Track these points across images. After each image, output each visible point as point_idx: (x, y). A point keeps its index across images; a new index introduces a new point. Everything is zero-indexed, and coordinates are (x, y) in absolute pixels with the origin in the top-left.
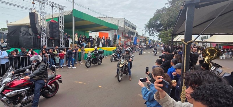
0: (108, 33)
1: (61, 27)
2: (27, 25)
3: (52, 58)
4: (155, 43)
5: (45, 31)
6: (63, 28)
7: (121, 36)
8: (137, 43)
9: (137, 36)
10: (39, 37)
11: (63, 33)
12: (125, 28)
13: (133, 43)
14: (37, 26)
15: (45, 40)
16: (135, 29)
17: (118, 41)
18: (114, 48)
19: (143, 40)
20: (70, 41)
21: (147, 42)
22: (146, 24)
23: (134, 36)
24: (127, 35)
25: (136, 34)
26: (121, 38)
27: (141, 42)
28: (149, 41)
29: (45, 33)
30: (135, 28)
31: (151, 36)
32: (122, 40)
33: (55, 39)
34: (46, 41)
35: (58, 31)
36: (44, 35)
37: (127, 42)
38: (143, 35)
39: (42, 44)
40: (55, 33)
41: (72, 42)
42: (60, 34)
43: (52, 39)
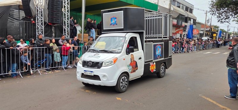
1: (65, 7)
2: (18, 4)
3: (49, 53)
4: (231, 38)
5: (42, 12)
6: (68, 8)
8: (194, 37)
9: (193, 23)
10: (34, 22)
11: (68, 16)
12: (172, 9)
13: (185, 36)
14: (31, 5)
15: (42, 27)
16: (191, 11)
19: (206, 31)
20: (79, 28)
21: (215, 35)
22: (212, 1)
23: (188, 24)
24: (175, 22)
25: (192, 20)
27: (201, 35)
28: (218, 33)
29: (42, 17)
30: (190, 9)
33: (56, 25)
34: (43, 28)
35: (60, 13)
36: (41, 19)
37: (175, 35)
38: (206, 21)
39: (37, 33)
40: (55, 17)
41: (80, 31)
42: (64, 17)
43: (52, 26)
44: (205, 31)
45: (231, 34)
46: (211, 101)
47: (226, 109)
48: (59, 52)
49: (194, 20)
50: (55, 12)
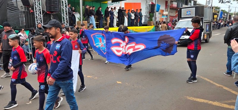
0: (140, 3)
5: (39, 0)
9: (194, 4)
10: (32, 11)
11: (66, 3)
15: (40, 16)
18: (151, 28)
20: (77, 16)
21: (215, 16)
24: (175, 4)
25: (192, 2)
26: (163, 11)
28: (219, 14)
29: (40, 5)
31: (223, 2)
32: (165, 13)
33: (55, 13)
34: (42, 17)
35: (58, 0)
36: (39, 8)
38: (206, 2)
39: (36, 22)
40: (53, 5)
41: (79, 18)
42: (61, 5)
43: (51, 14)
45: (232, 15)
46: (209, 80)
47: (222, 87)
49: (194, 1)
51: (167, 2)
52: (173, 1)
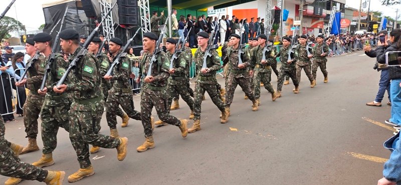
5: (109, 9)
7: (291, 15)
8: (340, 31)
9: (340, 9)
11: (147, 12)
13: (328, 30)
14: (92, 0)
15: (111, 32)
17: (284, 30)
19: (362, 21)
21: (375, 26)
23: (332, 13)
24: (310, 10)
25: (338, 5)
26: (292, 20)
27: (354, 28)
28: (382, 23)
31: (388, 3)
32: (297, 23)
33: (132, 27)
34: (113, 33)
35: (135, 8)
36: (108, 20)
37: (311, 31)
38: (361, 5)
40: (129, 14)
41: (167, 33)
42: (141, 14)
43: (126, 29)
44: (360, 21)
48: (139, 67)
49: (341, 4)
50: (128, 8)
51: (297, 7)
52: (307, 5)
